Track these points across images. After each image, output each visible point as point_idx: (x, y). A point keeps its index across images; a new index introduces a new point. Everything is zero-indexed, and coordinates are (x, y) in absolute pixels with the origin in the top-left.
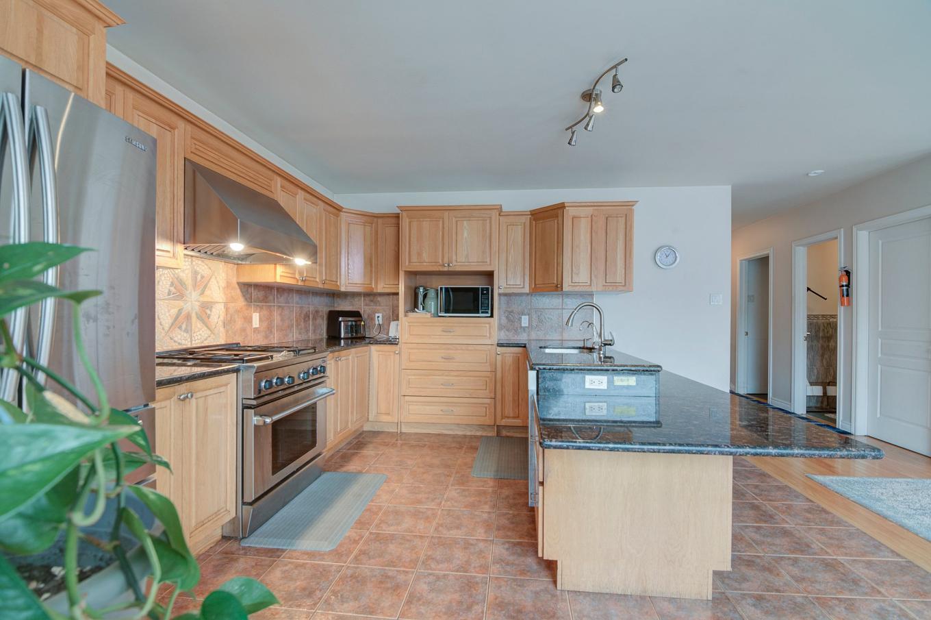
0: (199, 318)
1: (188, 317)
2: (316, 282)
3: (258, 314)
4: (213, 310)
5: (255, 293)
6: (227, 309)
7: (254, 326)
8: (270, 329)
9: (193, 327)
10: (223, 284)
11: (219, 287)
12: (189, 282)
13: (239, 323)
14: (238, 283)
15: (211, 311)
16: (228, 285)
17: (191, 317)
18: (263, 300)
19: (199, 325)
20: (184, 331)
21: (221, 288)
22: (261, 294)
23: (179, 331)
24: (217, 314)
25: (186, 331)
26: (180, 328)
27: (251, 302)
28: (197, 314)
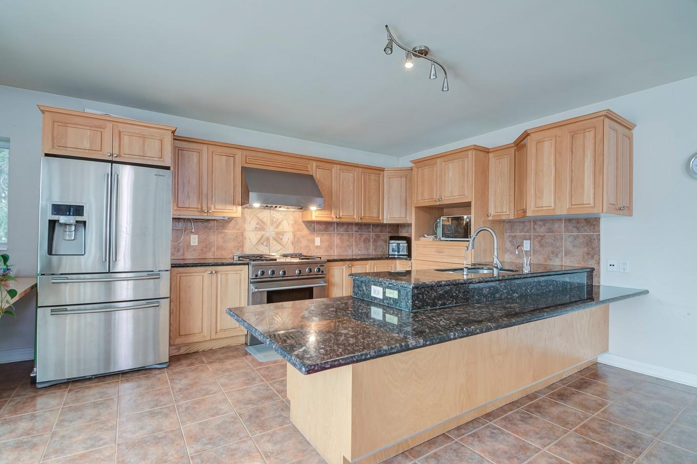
0: (274, 239)
1: (268, 239)
2: (354, 218)
3: (319, 238)
4: (284, 236)
5: (317, 227)
6: (295, 236)
7: (316, 245)
8: (330, 247)
9: (271, 243)
10: (291, 222)
11: (289, 224)
12: (268, 223)
13: (304, 243)
14: (303, 221)
15: (283, 236)
16: (296, 222)
17: (269, 240)
18: (324, 230)
19: (275, 243)
20: (265, 246)
21: (290, 225)
22: (322, 227)
23: (262, 246)
24: (288, 238)
25: (266, 246)
26: (262, 244)
27: (314, 231)
28: (273, 238)
